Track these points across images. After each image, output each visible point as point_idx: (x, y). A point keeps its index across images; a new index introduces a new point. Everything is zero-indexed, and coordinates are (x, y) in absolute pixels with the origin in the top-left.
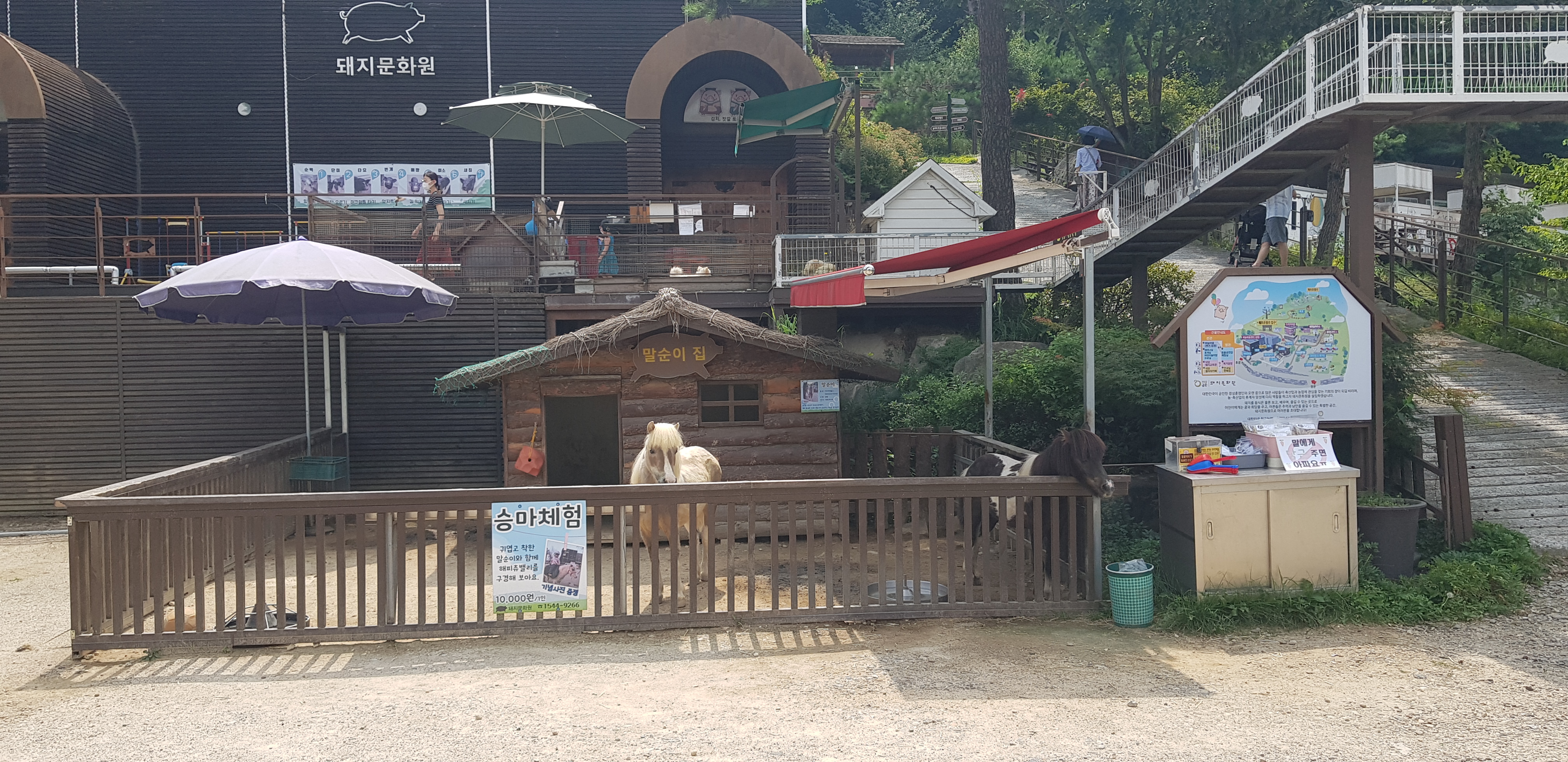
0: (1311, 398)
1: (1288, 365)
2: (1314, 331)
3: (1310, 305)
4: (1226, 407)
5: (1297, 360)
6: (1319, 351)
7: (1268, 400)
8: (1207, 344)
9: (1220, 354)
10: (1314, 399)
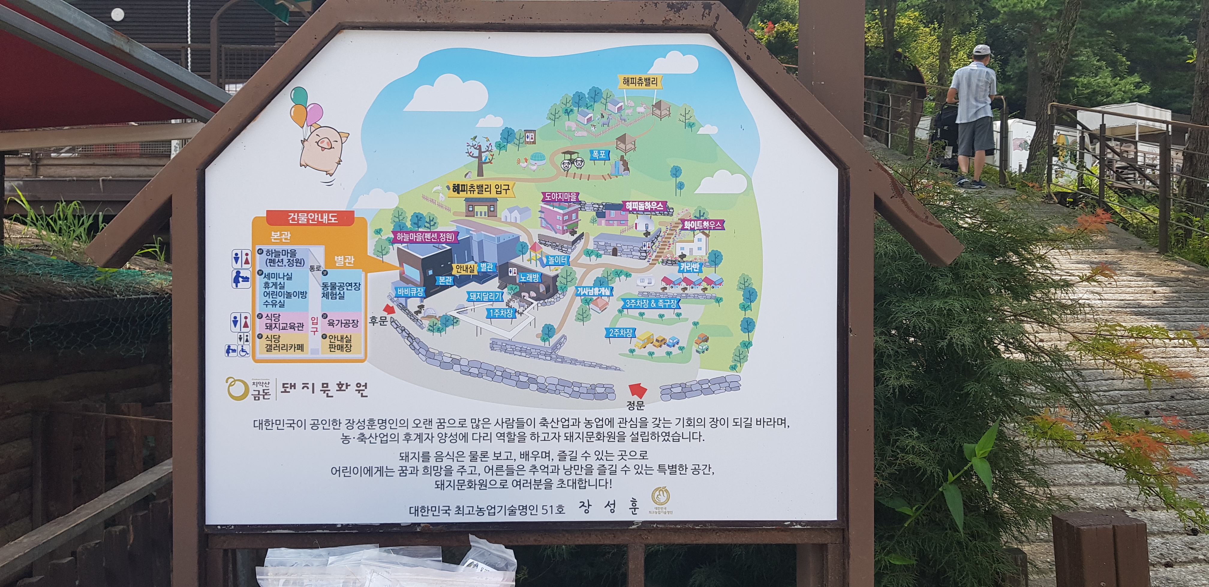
0: (628, 445)
1: (548, 331)
2: (641, 222)
3: (631, 132)
4: (336, 471)
5: (583, 317)
6: (656, 286)
7: (479, 447)
8: (274, 258)
9: (315, 291)
10: (640, 446)
